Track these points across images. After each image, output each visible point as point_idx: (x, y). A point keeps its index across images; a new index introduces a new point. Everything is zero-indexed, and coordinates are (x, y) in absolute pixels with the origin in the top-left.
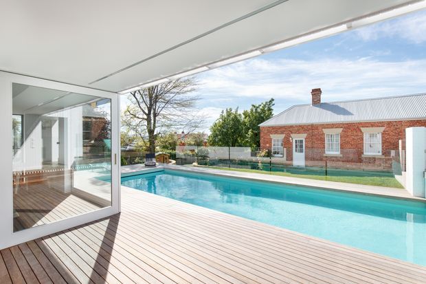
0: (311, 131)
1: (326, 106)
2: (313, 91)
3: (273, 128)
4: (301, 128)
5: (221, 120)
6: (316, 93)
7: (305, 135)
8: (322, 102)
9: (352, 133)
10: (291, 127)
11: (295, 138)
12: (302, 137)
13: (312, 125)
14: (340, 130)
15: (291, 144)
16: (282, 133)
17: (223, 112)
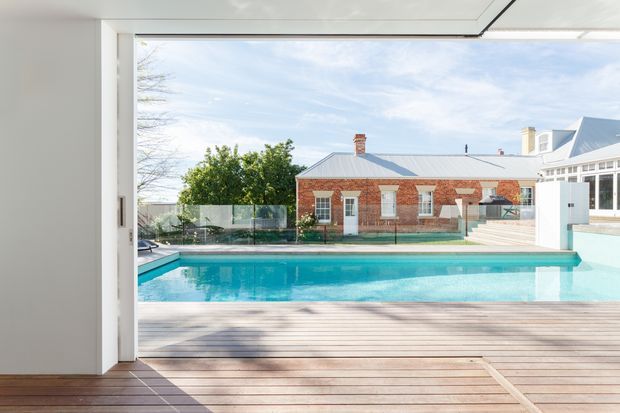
0: (365, 188)
1: (371, 158)
2: (357, 136)
3: (317, 181)
4: (354, 184)
5: (208, 165)
6: (360, 138)
7: (359, 193)
8: (366, 152)
9: (407, 190)
10: (342, 180)
11: (346, 195)
12: (354, 195)
13: (367, 180)
14: (396, 188)
15: (342, 204)
16: (330, 189)
17: (209, 150)
